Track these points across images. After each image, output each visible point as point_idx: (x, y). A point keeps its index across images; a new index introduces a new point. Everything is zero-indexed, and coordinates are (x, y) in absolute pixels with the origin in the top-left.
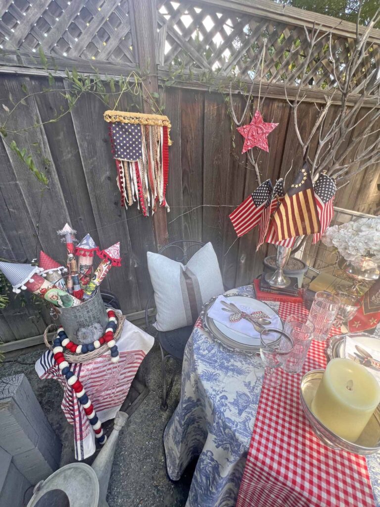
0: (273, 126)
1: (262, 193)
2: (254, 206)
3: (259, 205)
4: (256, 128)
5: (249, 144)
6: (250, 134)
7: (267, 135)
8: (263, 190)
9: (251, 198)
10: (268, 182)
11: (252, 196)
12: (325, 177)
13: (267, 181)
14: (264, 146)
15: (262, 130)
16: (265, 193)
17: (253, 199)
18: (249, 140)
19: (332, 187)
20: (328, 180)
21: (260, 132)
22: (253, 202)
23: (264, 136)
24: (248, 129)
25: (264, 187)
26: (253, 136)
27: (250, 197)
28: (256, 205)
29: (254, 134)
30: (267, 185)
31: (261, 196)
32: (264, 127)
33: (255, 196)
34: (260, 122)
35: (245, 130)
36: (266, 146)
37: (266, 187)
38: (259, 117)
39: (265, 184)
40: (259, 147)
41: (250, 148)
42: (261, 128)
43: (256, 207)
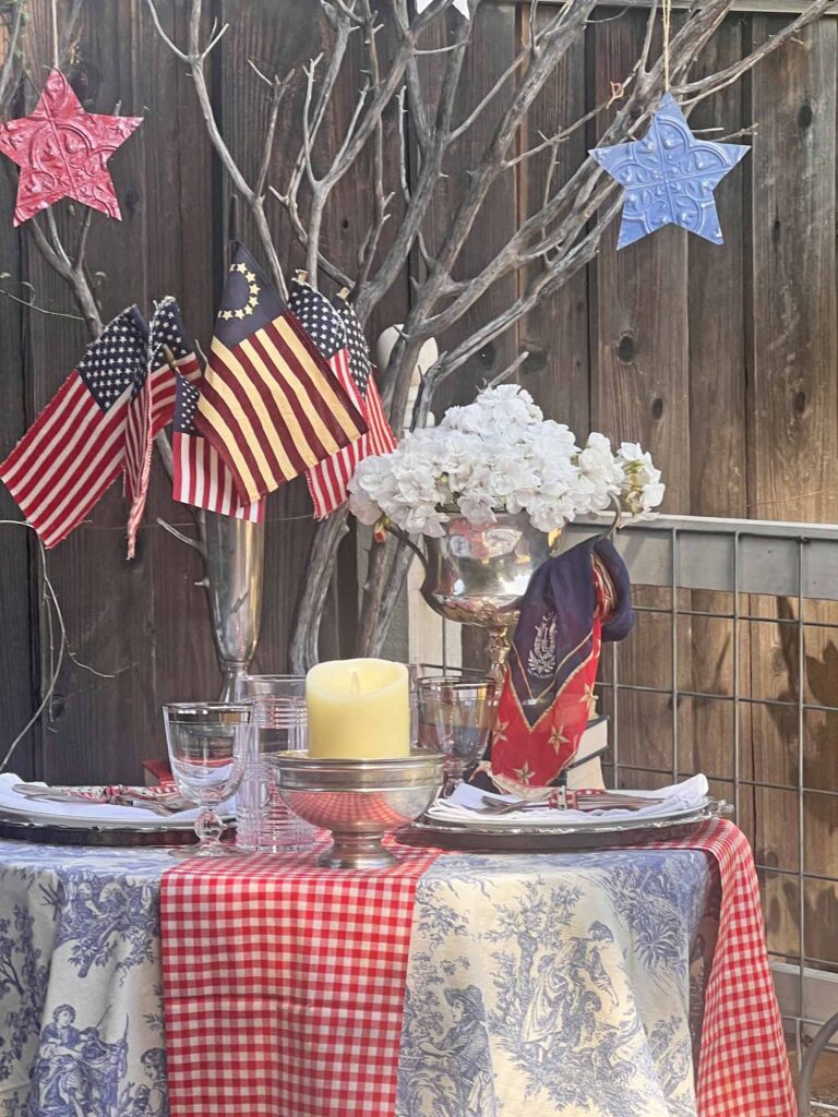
0: (121, 126)
1: (115, 356)
2: (96, 408)
3: (113, 400)
4: (58, 133)
5: (37, 188)
6: (38, 153)
7: (105, 158)
8: (118, 345)
9: (79, 381)
10: (129, 316)
11: (82, 372)
12: (305, 292)
13: (127, 311)
14: (100, 196)
15: (83, 139)
16: (126, 355)
17: (87, 384)
18: (37, 173)
19: (330, 318)
20: (315, 300)
21: (75, 144)
22: (87, 394)
23: (94, 158)
24: (28, 134)
25: (119, 335)
26: (48, 157)
27: (74, 380)
28: (102, 402)
29: (55, 151)
30: (129, 325)
31: (114, 367)
32: (89, 130)
33: (93, 369)
34: (71, 111)
35: (16, 137)
36: (110, 199)
37: (127, 335)
38: (63, 95)
39: (121, 324)
40: (82, 200)
41: (44, 205)
42: (77, 132)
43: (103, 411)
